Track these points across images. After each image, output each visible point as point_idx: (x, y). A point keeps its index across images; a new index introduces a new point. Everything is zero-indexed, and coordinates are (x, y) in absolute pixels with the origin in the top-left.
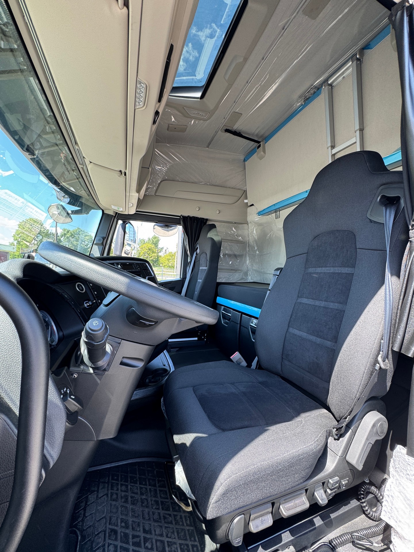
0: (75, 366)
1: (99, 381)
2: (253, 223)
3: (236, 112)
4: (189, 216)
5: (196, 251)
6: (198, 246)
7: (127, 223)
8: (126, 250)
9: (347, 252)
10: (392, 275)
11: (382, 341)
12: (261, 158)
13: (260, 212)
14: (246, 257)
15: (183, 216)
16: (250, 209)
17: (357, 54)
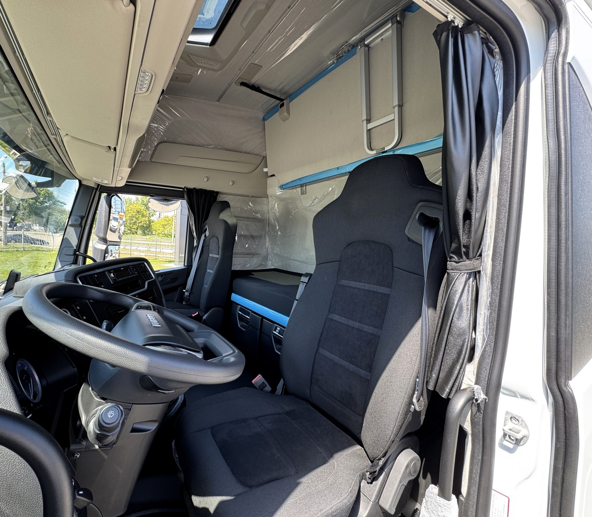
0: (75, 443)
1: (106, 457)
2: (275, 198)
3: (255, 64)
4: (195, 188)
5: (204, 233)
6: (207, 227)
7: (114, 195)
8: (112, 227)
9: (384, 269)
10: (428, 307)
11: (417, 380)
12: (285, 119)
13: (283, 186)
14: (265, 238)
15: (187, 189)
16: (270, 180)
17: (398, 16)
